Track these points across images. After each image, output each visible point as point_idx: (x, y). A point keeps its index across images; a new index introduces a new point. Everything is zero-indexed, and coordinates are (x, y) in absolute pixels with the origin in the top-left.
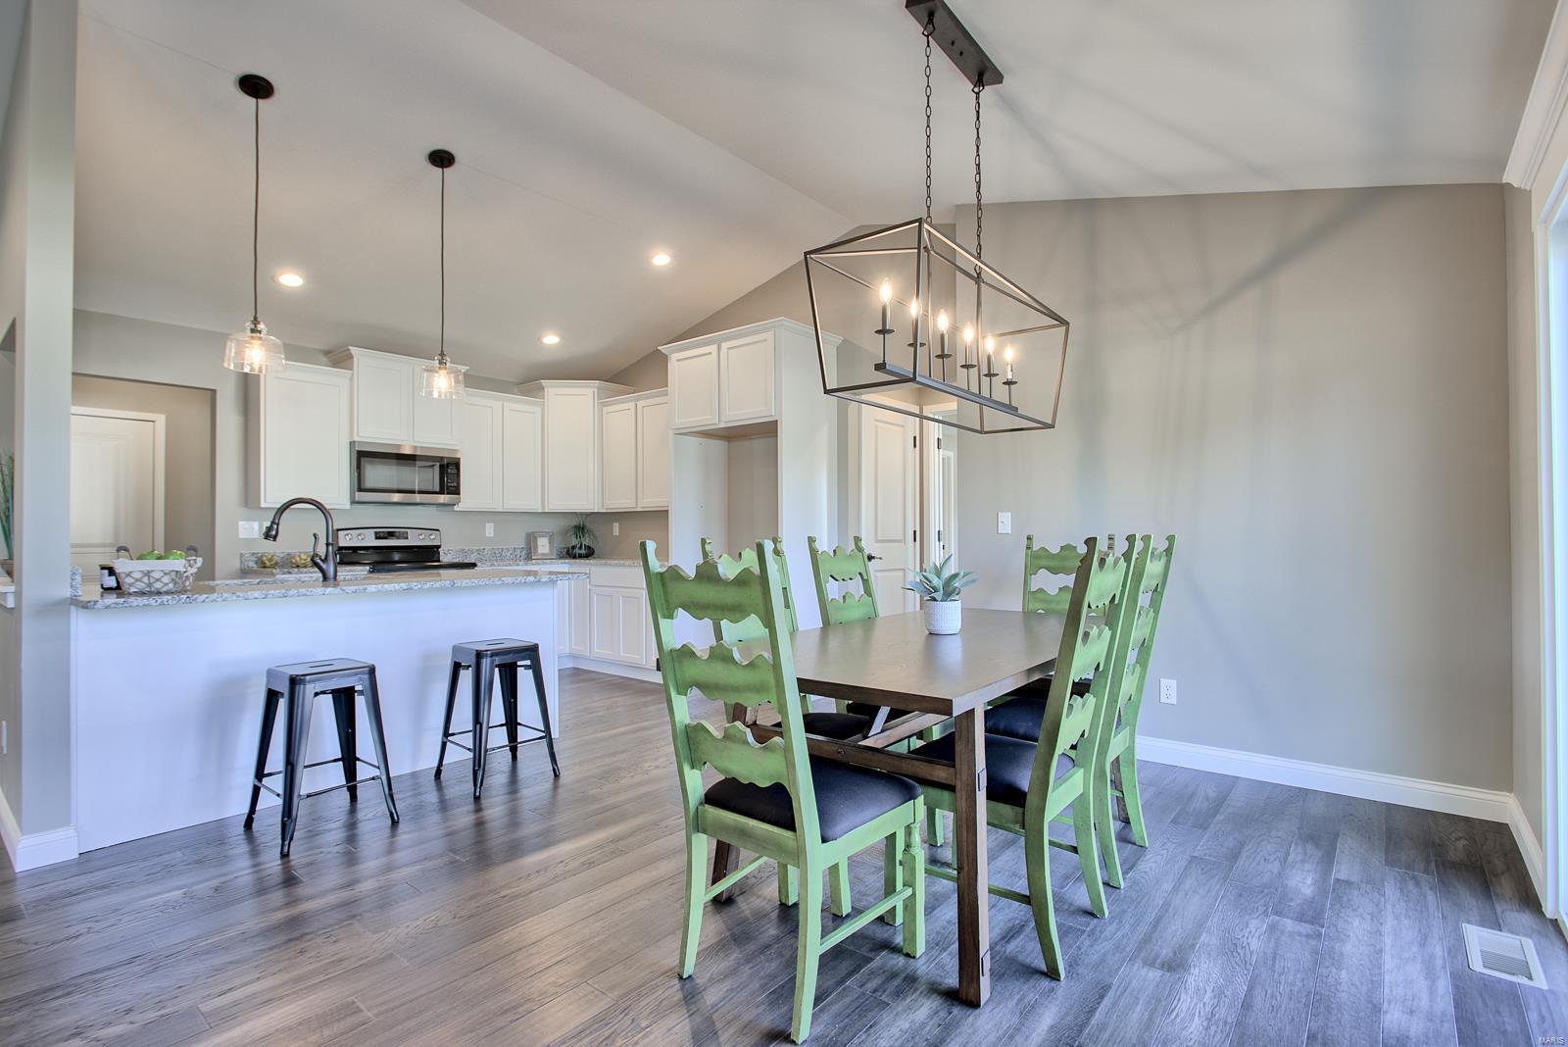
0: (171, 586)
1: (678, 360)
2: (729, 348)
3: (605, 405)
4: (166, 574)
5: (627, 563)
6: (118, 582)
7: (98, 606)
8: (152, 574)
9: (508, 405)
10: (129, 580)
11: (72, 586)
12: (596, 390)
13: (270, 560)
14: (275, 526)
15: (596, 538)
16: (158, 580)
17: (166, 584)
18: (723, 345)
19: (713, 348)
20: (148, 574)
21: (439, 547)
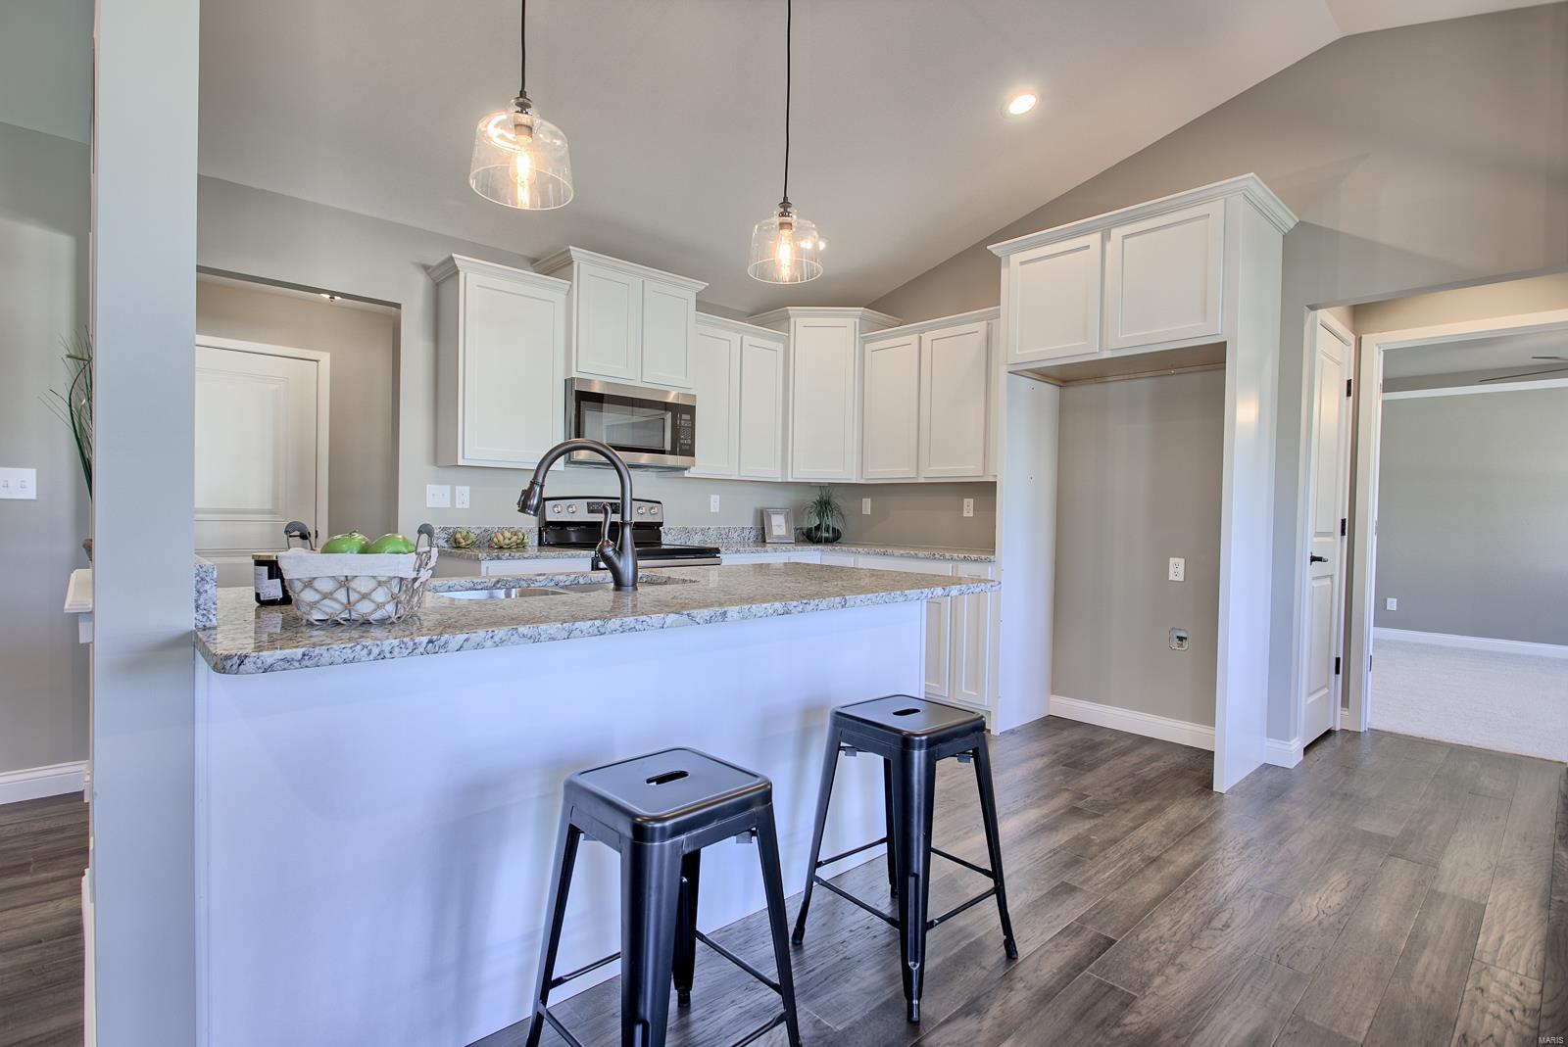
0: (390, 608)
1: (1022, 263)
2: (1125, 237)
3: (866, 340)
4: (380, 584)
5: (921, 554)
6: (285, 591)
7: (248, 665)
8: (354, 584)
9: (748, 339)
10: (309, 596)
11: (197, 607)
12: (857, 320)
13: (466, 538)
14: (538, 489)
15: (843, 516)
16: (364, 597)
17: (379, 606)
18: (1114, 232)
19: (1094, 239)
20: (345, 583)
21: (661, 524)
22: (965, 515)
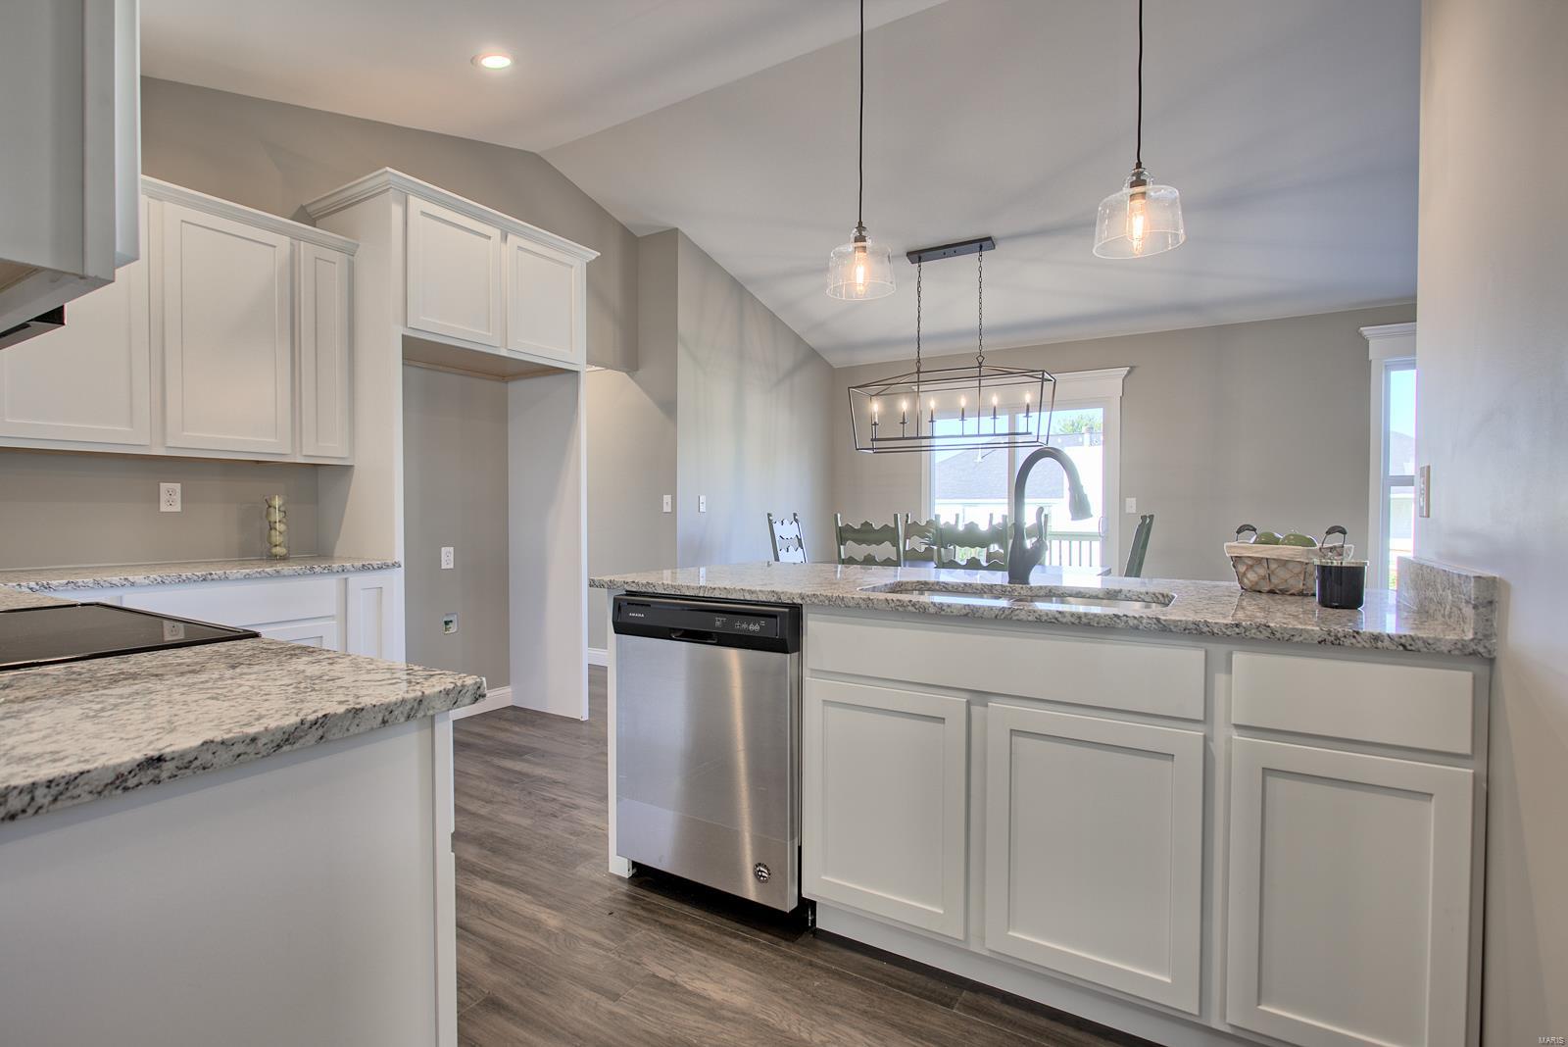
1: (423, 214)
2: (519, 248)
18: (510, 238)
19: (494, 233)
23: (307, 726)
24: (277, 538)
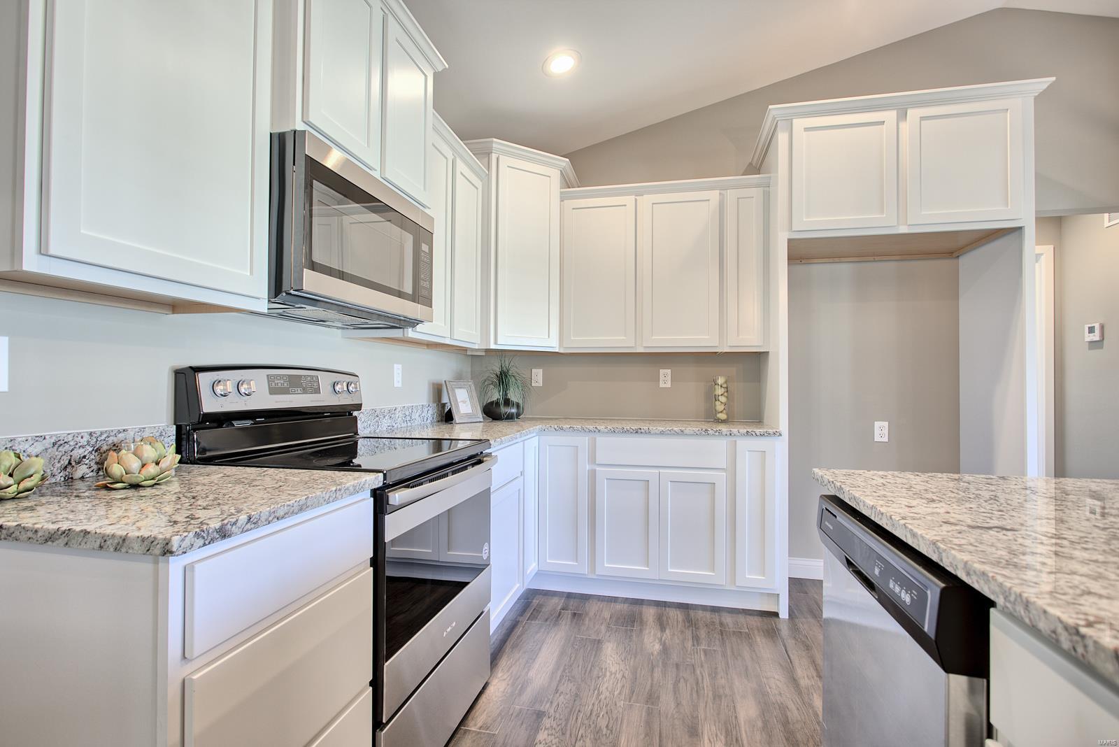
2: (922, 118)
9: (459, 165)
12: (558, 172)
18: (911, 112)
19: (890, 116)
21: (361, 407)
22: (662, 385)
23: (60, 533)
24: (720, 407)
